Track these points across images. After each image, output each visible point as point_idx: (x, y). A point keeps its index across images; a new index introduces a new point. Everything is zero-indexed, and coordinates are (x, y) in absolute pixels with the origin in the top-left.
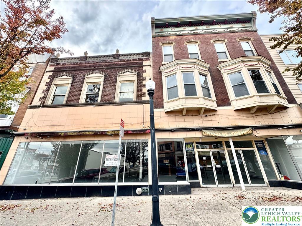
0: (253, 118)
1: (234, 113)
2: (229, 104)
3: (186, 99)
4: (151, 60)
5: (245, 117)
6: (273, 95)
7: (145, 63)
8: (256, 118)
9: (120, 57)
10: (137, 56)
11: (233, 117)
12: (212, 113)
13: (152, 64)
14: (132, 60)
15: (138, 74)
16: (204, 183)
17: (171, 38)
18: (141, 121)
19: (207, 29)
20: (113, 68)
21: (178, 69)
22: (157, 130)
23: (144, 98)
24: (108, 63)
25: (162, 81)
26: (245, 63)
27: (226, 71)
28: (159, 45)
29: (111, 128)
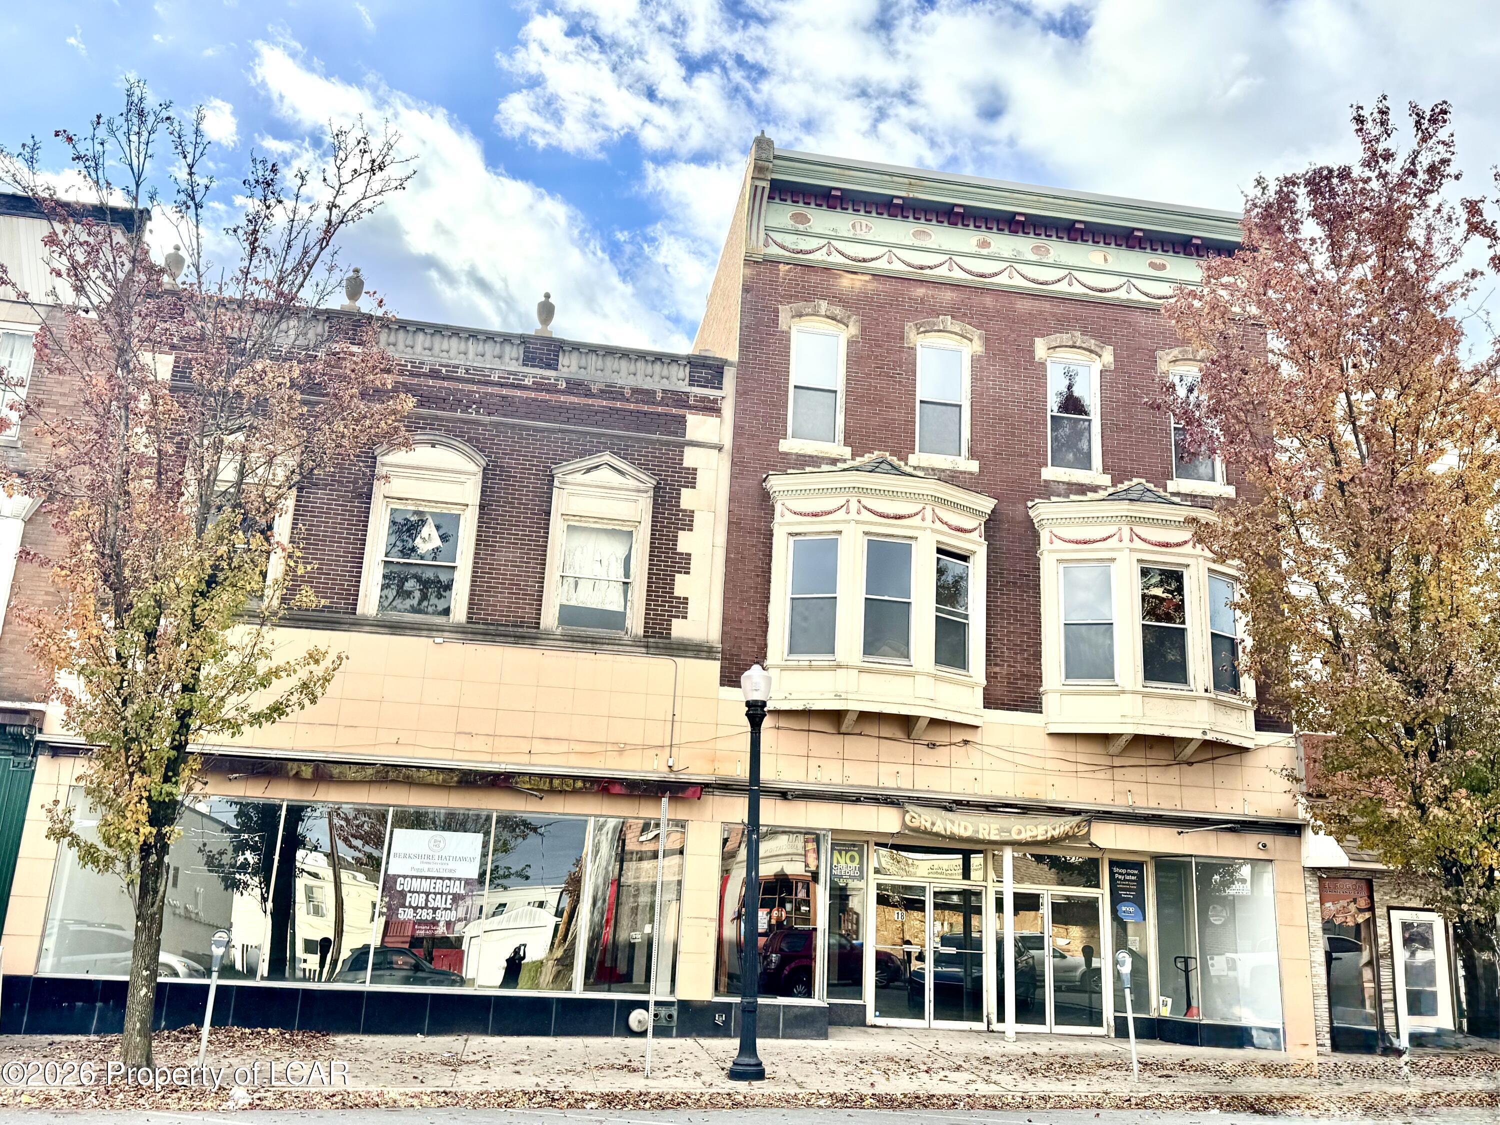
0: (1109, 775)
1: (1047, 742)
2: (1033, 704)
4: (728, 409)
5: (1081, 768)
7: (699, 426)
8: (1121, 778)
9: (563, 360)
10: (658, 367)
11: (1039, 763)
12: (958, 736)
13: (728, 442)
14: (627, 393)
15: (657, 489)
16: (883, 1009)
17: (846, 282)
18: (659, 736)
19: (1034, 258)
20: (527, 428)
21: (853, 515)
22: (727, 787)
23: (680, 629)
24: (496, 390)
25: (770, 548)
26: (1139, 530)
27: (1058, 544)
28: (775, 321)
29: (525, 759)
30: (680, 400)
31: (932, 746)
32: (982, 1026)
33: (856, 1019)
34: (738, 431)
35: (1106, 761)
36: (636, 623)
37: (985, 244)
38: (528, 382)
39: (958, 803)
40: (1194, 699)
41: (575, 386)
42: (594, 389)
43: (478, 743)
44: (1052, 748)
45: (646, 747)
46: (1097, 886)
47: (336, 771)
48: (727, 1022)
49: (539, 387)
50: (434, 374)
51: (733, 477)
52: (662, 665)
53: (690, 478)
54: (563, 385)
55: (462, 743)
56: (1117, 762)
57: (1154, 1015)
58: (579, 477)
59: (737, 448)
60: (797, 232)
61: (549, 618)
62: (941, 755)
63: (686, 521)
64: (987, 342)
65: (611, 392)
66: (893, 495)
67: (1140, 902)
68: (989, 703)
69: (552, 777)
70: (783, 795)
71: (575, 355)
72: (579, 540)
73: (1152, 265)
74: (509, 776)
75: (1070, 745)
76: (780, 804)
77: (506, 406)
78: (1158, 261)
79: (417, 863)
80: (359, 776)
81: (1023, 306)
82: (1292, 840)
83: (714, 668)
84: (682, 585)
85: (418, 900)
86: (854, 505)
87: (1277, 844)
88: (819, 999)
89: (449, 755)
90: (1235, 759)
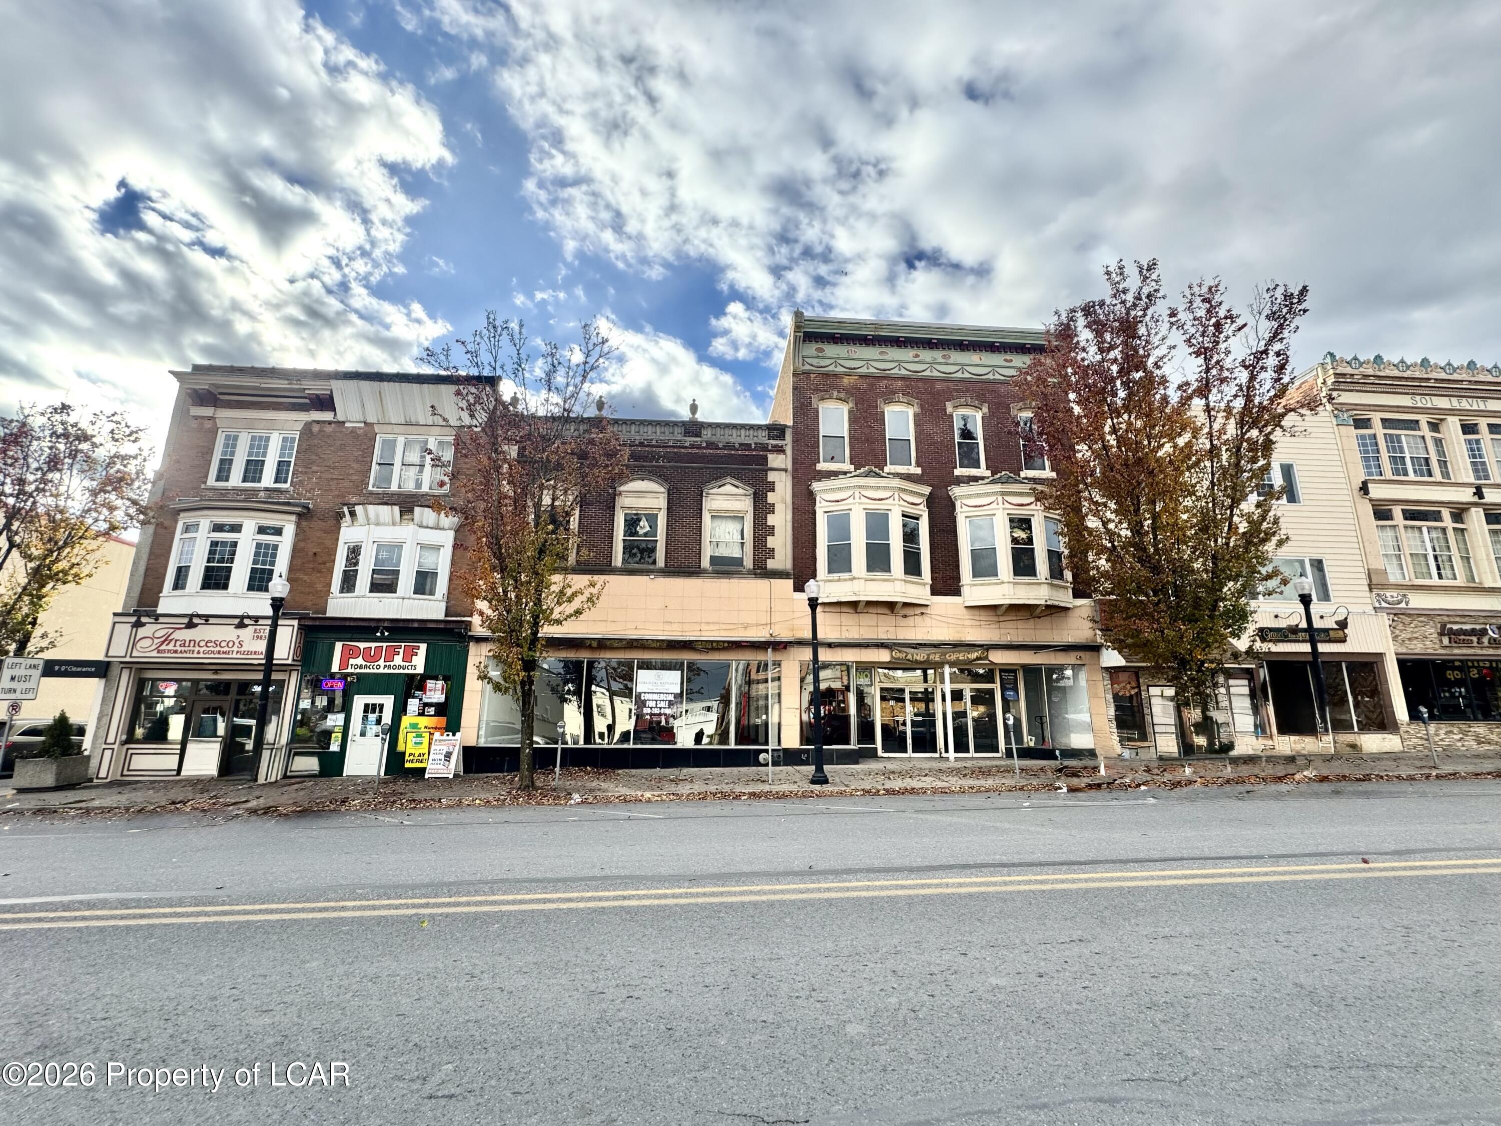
0: (997, 625)
1: (965, 611)
3: (867, 579)
4: (789, 452)
5: (982, 623)
7: (775, 460)
8: (1004, 627)
9: (704, 432)
10: (751, 432)
11: (960, 622)
12: (918, 611)
13: (790, 467)
14: (737, 446)
15: (755, 494)
16: (886, 749)
17: (846, 381)
18: (764, 619)
19: (943, 361)
20: (688, 468)
21: (857, 500)
22: (800, 643)
23: (771, 564)
24: (672, 450)
25: (815, 519)
26: (1006, 498)
27: (965, 508)
28: (810, 403)
29: (698, 634)
30: (764, 448)
31: (905, 616)
32: (937, 755)
33: (872, 754)
34: (795, 461)
35: (996, 619)
36: (748, 563)
37: (917, 356)
38: (687, 444)
39: (920, 644)
40: (1040, 584)
41: (711, 445)
42: (720, 445)
43: (675, 627)
44: (966, 614)
45: (757, 625)
46: (993, 682)
47: (608, 643)
48: (808, 758)
49: (692, 446)
50: (641, 444)
51: (794, 486)
52: (762, 585)
53: (771, 487)
54: (704, 445)
55: (667, 627)
56: (1002, 619)
57: (1025, 745)
58: (715, 491)
59: (795, 470)
60: (818, 357)
61: (705, 563)
62: (910, 621)
63: (771, 509)
64: (922, 407)
65: (729, 446)
66: (878, 488)
67: (1016, 689)
68: (934, 592)
69: (712, 642)
70: (830, 645)
71: (709, 429)
72: (717, 522)
73: (1006, 360)
74: (691, 642)
75: (976, 612)
76: (828, 651)
77: (678, 457)
78: (1008, 358)
79: (650, 686)
80: (620, 645)
81: (938, 386)
82: (1095, 654)
83: (790, 583)
84: (771, 542)
85: (652, 704)
86: (857, 495)
87: (1086, 656)
88: (853, 746)
89: (661, 633)
90: (1063, 614)
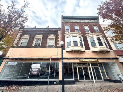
0: (98, 55)
2: (89, 49)
3: (74, 47)
4: (61, 31)
5: (95, 55)
6: (105, 47)
11: (91, 54)
12: (84, 52)
14: (54, 30)
15: (56, 36)
16: (80, 80)
17: (69, 23)
18: (56, 54)
19: (82, 21)
24: (44, 31)
25: (65, 39)
26: (95, 35)
27: (88, 37)
28: (64, 25)
32: (90, 81)
36: (54, 46)
42: (51, 30)
43: (40, 56)
49: (47, 31)
50: (40, 31)
51: (62, 35)
58: (50, 36)
60: (65, 21)
63: (58, 38)
67: (102, 67)
69: (46, 58)
78: (90, 20)
80: (29, 59)
82: (117, 60)
84: (58, 42)
85: (34, 71)
86: (71, 35)
90: (109, 53)
